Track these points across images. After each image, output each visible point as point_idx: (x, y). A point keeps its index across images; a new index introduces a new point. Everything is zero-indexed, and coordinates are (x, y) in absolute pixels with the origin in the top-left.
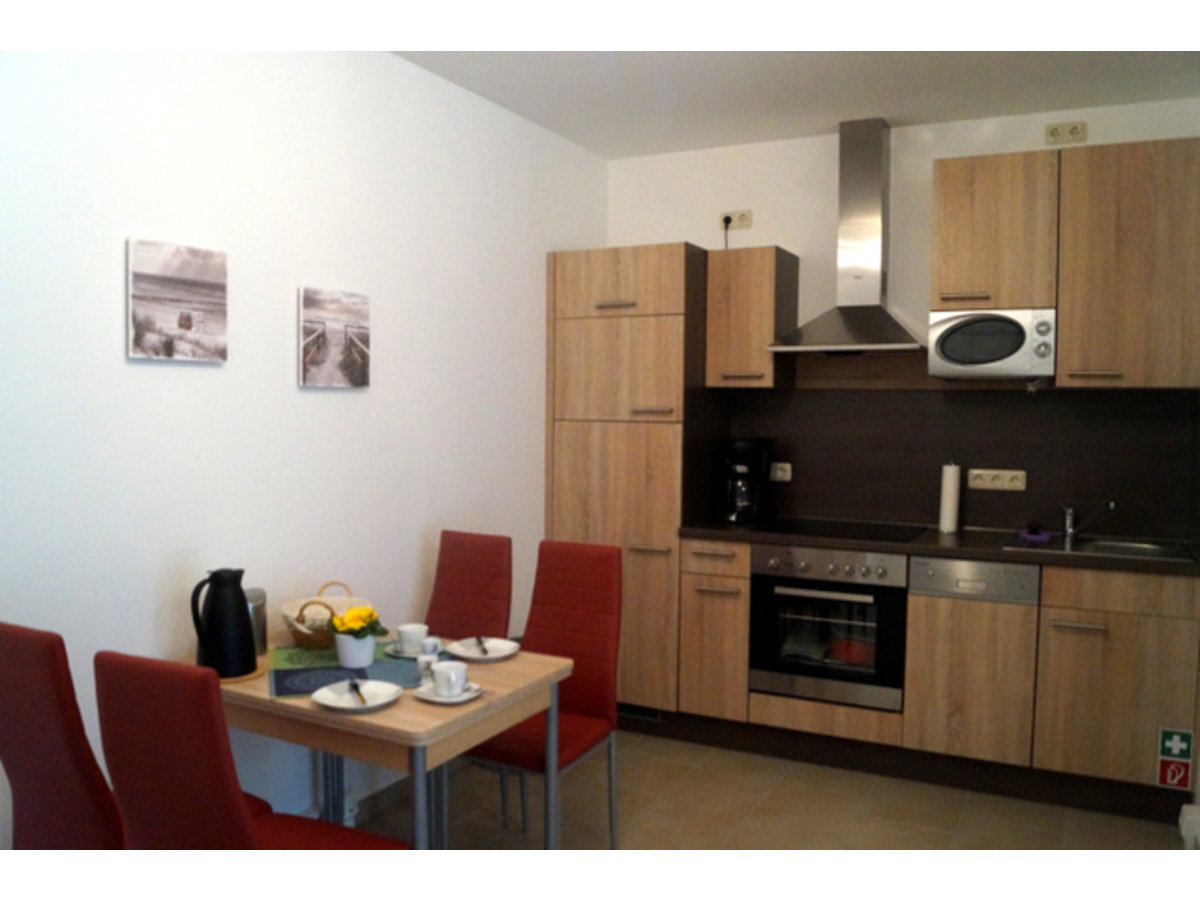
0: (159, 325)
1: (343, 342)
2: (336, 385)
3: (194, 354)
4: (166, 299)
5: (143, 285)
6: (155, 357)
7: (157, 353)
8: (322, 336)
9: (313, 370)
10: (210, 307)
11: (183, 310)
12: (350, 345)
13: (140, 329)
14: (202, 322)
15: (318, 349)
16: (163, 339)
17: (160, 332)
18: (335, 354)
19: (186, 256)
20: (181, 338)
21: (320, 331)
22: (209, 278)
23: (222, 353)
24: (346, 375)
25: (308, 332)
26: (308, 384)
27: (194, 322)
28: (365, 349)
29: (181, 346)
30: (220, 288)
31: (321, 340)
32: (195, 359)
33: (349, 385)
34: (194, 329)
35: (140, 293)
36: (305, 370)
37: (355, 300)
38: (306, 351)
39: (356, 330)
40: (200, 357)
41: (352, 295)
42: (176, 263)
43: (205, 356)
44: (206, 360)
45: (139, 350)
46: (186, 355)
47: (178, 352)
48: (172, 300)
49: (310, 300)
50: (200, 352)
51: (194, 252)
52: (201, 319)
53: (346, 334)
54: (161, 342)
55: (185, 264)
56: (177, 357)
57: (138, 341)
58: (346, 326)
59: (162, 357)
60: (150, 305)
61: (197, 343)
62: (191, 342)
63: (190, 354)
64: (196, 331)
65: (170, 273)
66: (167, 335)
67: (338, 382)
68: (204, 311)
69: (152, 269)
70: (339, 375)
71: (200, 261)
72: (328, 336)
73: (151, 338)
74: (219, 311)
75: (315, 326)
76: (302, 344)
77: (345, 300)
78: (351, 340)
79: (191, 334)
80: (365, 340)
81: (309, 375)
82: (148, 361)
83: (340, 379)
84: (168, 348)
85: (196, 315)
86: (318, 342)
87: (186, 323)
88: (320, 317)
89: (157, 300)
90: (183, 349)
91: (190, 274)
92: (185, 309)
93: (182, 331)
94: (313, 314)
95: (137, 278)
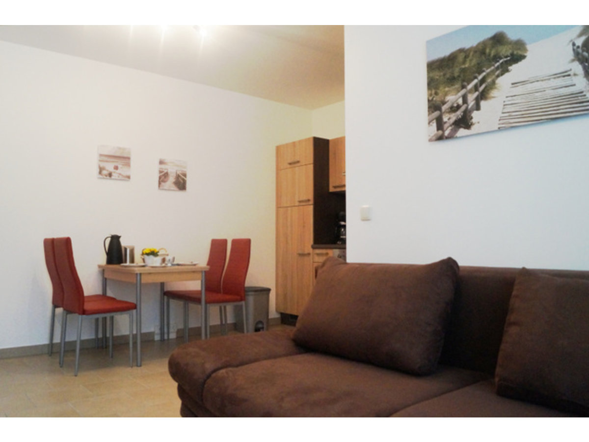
0: (107, 168)
1: (175, 175)
2: (172, 189)
3: (118, 177)
4: (110, 161)
5: (102, 157)
6: (106, 177)
8: (167, 173)
9: (163, 184)
10: (125, 164)
12: (178, 177)
13: (101, 170)
14: (122, 168)
15: (165, 177)
17: (107, 171)
18: (172, 179)
19: (117, 149)
20: (114, 172)
21: (166, 171)
22: (125, 155)
23: (129, 177)
24: (176, 186)
25: (160, 172)
26: (161, 188)
27: (119, 168)
28: (184, 178)
29: (113, 174)
30: (129, 158)
31: (166, 175)
33: (177, 189)
35: (101, 160)
36: (160, 183)
37: (181, 162)
38: (160, 178)
39: (181, 172)
40: (121, 178)
41: (179, 161)
42: (114, 151)
44: (123, 179)
45: (100, 175)
46: (116, 177)
48: (112, 162)
49: (161, 162)
50: (121, 176)
51: (120, 148)
53: (176, 173)
54: (108, 173)
55: (116, 152)
56: (113, 177)
57: (100, 173)
58: (176, 171)
59: (108, 177)
60: (105, 163)
61: (120, 174)
62: (118, 174)
64: (120, 170)
65: (112, 154)
66: (110, 171)
68: (122, 165)
69: (106, 153)
71: (122, 150)
72: (169, 173)
73: (104, 172)
74: (128, 165)
75: (164, 170)
76: (159, 175)
77: (176, 162)
78: (178, 175)
79: (118, 171)
80: (185, 175)
81: (161, 185)
82: (104, 178)
83: (174, 187)
84: (110, 175)
85: (120, 166)
87: (116, 168)
88: (166, 168)
89: (107, 161)
90: (115, 175)
91: (118, 154)
92: (116, 164)
93: (115, 171)
94: (163, 166)
95: (100, 155)
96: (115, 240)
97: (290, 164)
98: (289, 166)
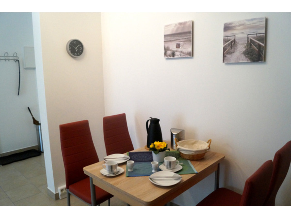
0: (171, 48)
1: (247, 42)
2: (241, 62)
4: (172, 40)
5: (166, 38)
6: (170, 58)
7: (170, 57)
8: (234, 41)
9: (228, 56)
10: (186, 40)
11: (177, 43)
12: (250, 43)
13: (166, 50)
14: (183, 45)
15: (231, 47)
16: (172, 52)
17: (171, 50)
18: (241, 48)
19: (178, 26)
20: (177, 51)
21: (232, 39)
23: (192, 54)
24: (246, 57)
25: (225, 41)
26: (225, 62)
27: (181, 46)
28: (261, 43)
31: (233, 43)
32: (181, 57)
33: (249, 61)
34: (180, 48)
35: (165, 40)
36: (224, 56)
37: (254, 21)
38: (225, 49)
39: (255, 35)
40: (182, 56)
41: (252, 20)
42: (175, 29)
43: (184, 56)
44: (184, 57)
45: (165, 56)
46: (178, 56)
47: (176, 55)
48: (175, 40)
49: (227, 28)
50: (183, 54)
51: (181, 24)
52: (182, 44)
53: (248, 38)
54: (171, 53)
55: (178, 28)
56: (176, 57)
57: (165, 54)
58: (248, 35)
59: (171, 57)
60: (169, 43)
61: (182, 52)
62: (180, 52)
63: (179, 55)
64: (181, 48)
65: (174, 32)
66: (173, 51)
67: (243, 60)
68: (183, 41)
69: (169, 33)
70: (243, 57)
71: (182, 26)
72: (236, 40)
73: (169, 52)
76: (223, 46)
77: (247, 23)
78: (251, 40)
79: (180, 50)
81: (226, 58)
82: (168, 59)
83: (244, 59)
84: (173, 54)
85: (181, 43)
86: (231, 44)
87: (178, 46)
88: (233, 34)
89: (170, 41)
90: (177, 53)
91: (180, 31)
92: (177, 42)
93: (177, 49)
94: (229, 33)
95: (165, 36)
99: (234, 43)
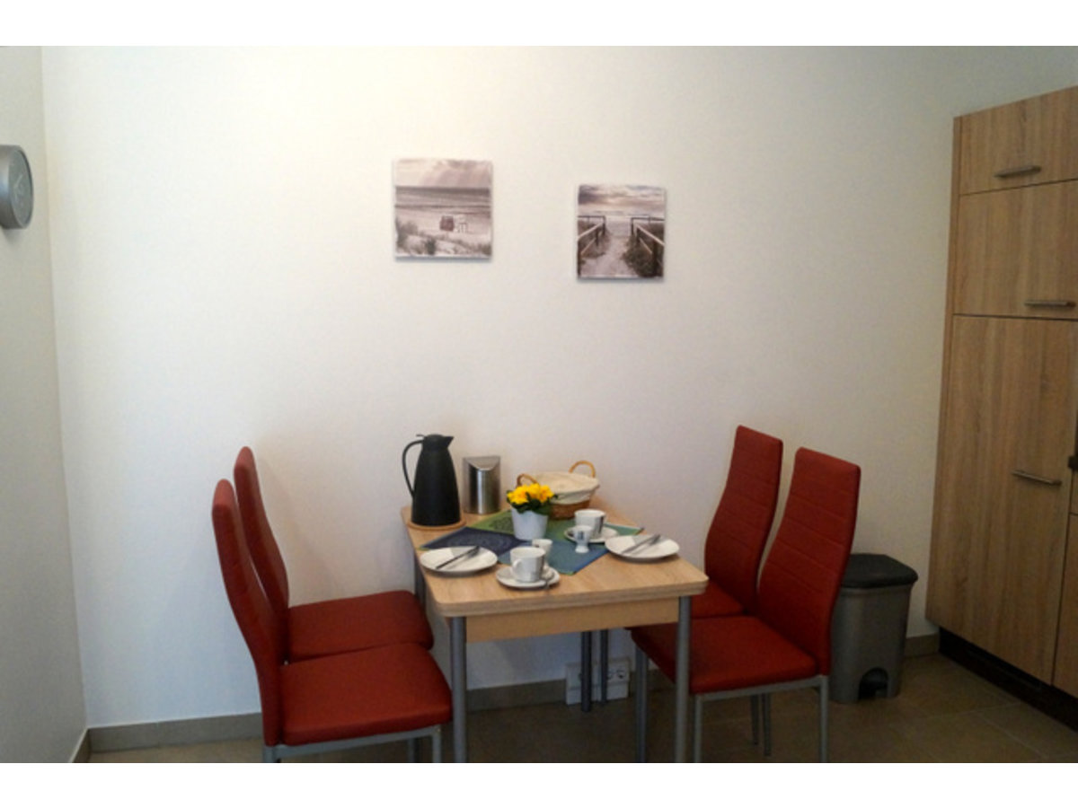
0: (421, 228)
1: (629, 234)
2: (618, 275)
3: (456, 251)
4: (428, 206)
5: (404, 196)
6: (418, 255)
7: (420, 252)
8: (603, 229)
9: (590, 262)
10: (473, 210)
11: (446, 215)
12: (637, 237)
13: (403, 233)
14: (465, 223)
15: (597, 242)
16: (425, 240)
17: (422, 235)
18: (618, 246)
19: (449, 168)
20: (443, 238)
21: (599, 222)
22: (474, 184)
23: (487, 250)
24: (630, 267)
25: (582, 226)
26: (584, 275)
27: (456, 224)
28: (657, 240)
29: (442, 245)
30: (486, 193)
31: (600, 234)
32: (458, 255)
33: (636, 276)
34: (455, 230)
35: (401, 203)
36: (580, 262)
37: (644, 192)
38: (581, 245)
39: (646, 222)
40: (462, 253)
41: (641, 188)
42: (437, 174)
43: (467, 253)
44: (468, 256)
45: (401, 250)
46: (449, 252)
47: (440, 250)
48: (436, 207)
49: (586, 196)
50: (462, 249)
51: (455, 164)
52: (463, 221)
53: (632, 226)
54: (423, 242)
55: (446, 176)
56: (439, 254)
57: (401, 243)
58: (633, 219)
59: (424, 255)
60: (413, 212)
61: (460, 242)
62: (453, 242)
63: (452, 251)
64: (459, 231)
65: (432, 184)
66: (429, 237)
67: (622, 273)
68: (466, 214)
69: (416, 182)
70: (623, 265)
71: (462, 171)
72: (608, 228)
73: (414, 240)
74: (485, 213)
75: (591, 220)
76: (577, 238)
77: (631, 193)
78: (638, 230)
79: (453, 235)
80: (659, 231)
81: (584, 267)
82: (412, 259)
83: (624, 270)
84: (431, 247)
85: (458, 218)
86: (597, 235)
87: (448, 225)
88: (599, 212)
89: (420, 208)
90: (445, 247)
91: (452, 184)
92: (446, 213)
93: (444, 233)
94: (591, 209)
95: (400, 190)
96: (436, 450)
97: (1004, 176)
98: (997, 184)
99: (604, 233)
